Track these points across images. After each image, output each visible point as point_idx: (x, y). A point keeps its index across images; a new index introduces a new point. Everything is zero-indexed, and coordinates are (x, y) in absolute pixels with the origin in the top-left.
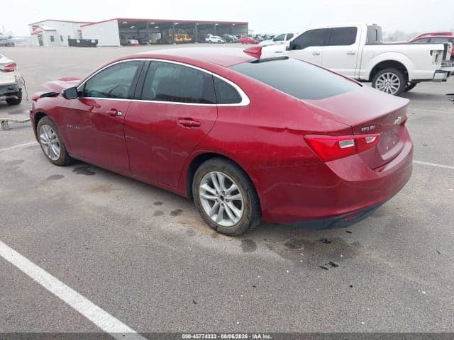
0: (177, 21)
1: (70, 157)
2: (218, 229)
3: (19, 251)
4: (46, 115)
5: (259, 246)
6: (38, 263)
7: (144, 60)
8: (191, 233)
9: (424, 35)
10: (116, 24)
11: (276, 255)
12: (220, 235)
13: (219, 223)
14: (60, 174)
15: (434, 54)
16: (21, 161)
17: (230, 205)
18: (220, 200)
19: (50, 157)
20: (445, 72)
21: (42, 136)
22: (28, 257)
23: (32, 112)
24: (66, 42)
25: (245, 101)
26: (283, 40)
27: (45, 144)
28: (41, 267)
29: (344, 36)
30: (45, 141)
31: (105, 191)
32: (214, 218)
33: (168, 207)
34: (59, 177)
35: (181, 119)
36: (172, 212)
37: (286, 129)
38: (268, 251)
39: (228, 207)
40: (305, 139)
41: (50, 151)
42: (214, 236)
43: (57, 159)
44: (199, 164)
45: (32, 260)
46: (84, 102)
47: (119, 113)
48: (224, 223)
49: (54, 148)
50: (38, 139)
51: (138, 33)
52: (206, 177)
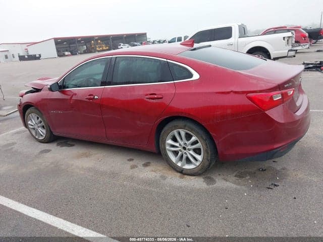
0: (96, 36)
1: (54, 135)
2: (183, 172)
3: (37, 208)
4: (33, 106)
5: (217, 180)
6: (56, 215)
7: (111, 57)
8: (164, 178)
9: (269, 29)
10: (53, 42)
11: (233, 185)
12: (186, 176)
13: (184, 167)
14: (47, 148)
15: (286, 39)
16: (13, 144)
17: (192, 152)
18: (183, 150)
19: (37, 137)
20: (294, 50)
21: (29, 122)
22: (46, 212)
23: (20, 106)
24: (17, 58)
25: (196, 76)
26: (175, 42)
27: (32, 128)
28: (60, 217)
29: (224, 33)
30: (32, 125)
31: (87, 157)
32: (179, 164)
33: (139, 161)
34: (48, 151)
35: (147, 95)
36: (143, 165)
37: (232, 91)
38: (225, 183)
39: (190, 154)
40: (247, 97)
41: (37, 133)
42: (181, 178)
43: (43, 138)
44: (164, 126)
45: (51, 213)
46: (64, 92)
47: (96, 97)
48: (187, 167)
49: (40, 130)
50: (26, 125)
51: (70, 47)
52: (171, 134)
